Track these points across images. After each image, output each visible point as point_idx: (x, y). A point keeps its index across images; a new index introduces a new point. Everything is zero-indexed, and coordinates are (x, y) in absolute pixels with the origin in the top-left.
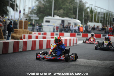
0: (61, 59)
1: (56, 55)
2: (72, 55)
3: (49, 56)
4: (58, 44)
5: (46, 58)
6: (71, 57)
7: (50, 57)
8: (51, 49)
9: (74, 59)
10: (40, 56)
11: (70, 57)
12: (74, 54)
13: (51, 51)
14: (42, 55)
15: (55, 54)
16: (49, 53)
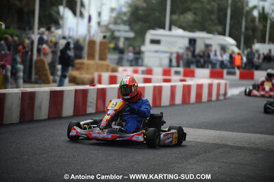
0: (134, 139)
1: (120, 130)
2: (169, 130)
3: (100, 131)
4: (129, 97)
5: (94, 135)
6: (164, 135)
7: (105, 135)
8: (109, 113)
9: (174, 143)
10: (77, 132)
11: (162, 136)
12: (173, 128)
13: (107, 117)
14: (85, 129)
15: (118, 127)
16: (103, 123)
